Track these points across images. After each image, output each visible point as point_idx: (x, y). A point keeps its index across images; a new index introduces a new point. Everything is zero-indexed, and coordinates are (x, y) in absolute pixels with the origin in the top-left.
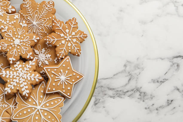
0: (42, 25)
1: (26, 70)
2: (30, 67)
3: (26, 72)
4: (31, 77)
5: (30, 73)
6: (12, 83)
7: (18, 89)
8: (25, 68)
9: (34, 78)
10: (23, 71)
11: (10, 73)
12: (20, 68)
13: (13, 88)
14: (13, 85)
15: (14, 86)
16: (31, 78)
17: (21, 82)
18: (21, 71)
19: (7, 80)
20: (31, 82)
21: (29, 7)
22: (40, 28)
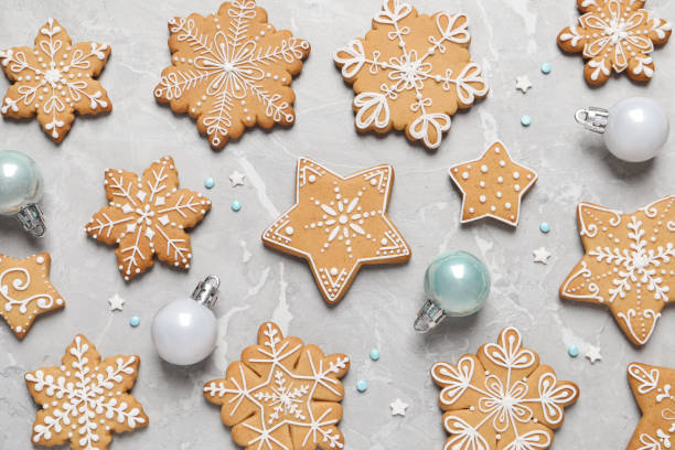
0: (250, 61)
1: (85, 376)
2: (85, 360)
3: (88, 380)
4: (111, 376)
5: (97, 372)
6: (82, 431)
7: (108, 428)
8: (77, 374)
9: (120, 373)
10: (78, 384)
11: (55, 418)
12: (65, 386)
13: (96, 438)
14: (89, 431)
15: (93, 431)
16: (111, 380)
17: (100, 410)
18: (76, 388)
19: (65, 437)
20: (122, 387)
21: (193, 33)
22: (250, 72)
